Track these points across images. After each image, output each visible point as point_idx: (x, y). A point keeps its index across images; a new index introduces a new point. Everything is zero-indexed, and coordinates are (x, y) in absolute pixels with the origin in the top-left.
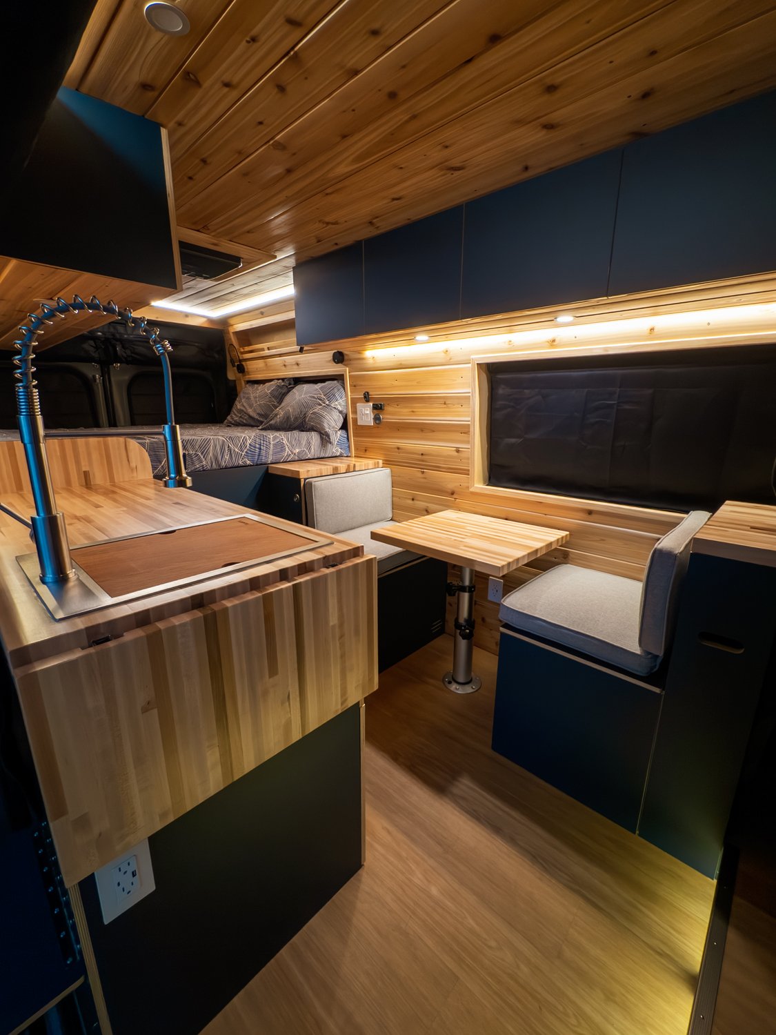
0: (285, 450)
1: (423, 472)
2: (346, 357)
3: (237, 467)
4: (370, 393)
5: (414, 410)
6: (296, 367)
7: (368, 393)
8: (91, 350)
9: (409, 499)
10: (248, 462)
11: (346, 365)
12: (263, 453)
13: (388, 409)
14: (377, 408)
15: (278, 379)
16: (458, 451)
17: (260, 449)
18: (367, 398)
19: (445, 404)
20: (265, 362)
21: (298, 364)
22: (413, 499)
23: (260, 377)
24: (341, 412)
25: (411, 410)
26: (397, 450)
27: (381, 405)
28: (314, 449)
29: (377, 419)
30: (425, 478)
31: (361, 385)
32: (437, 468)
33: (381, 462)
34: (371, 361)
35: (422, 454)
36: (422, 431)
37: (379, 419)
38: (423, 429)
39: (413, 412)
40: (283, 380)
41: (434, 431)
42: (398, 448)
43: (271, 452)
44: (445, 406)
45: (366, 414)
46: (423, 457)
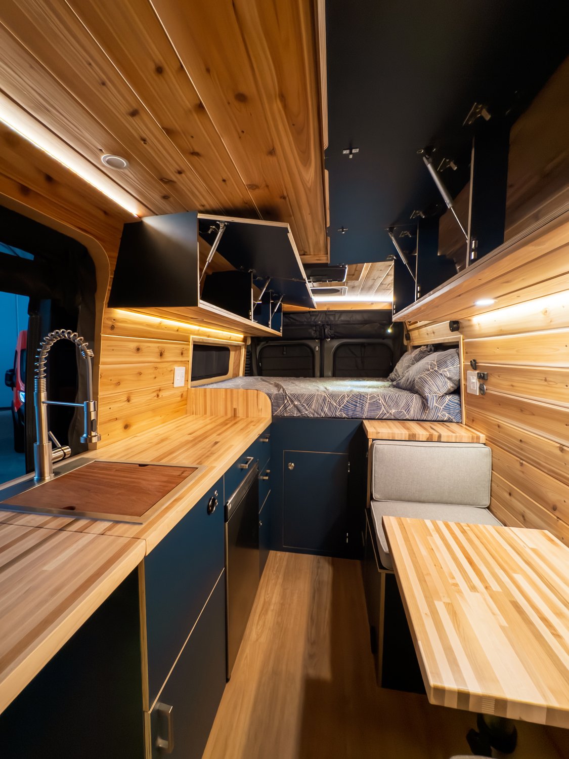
0: (381, 409)
1: (522, 464)
2: (461, 325)
3: (335, 418)
4: (477, 361)
5: (514, 384)
6: (433, 335)
7: (474, 360)
8: (313, 333)
9: (507, 492)
10: (344, 415)
11: (461, 333)
12: (358, 409)
13: (493, 379)
14: (482, 377)
15: (424, 345)
16: (562, 450)
17: (356, 406)
18: (474, 365)
19: (546, 380)
20: (419, 332)
21: (434, 333)
22: (510, 494)
23: (416, 343)
24: (449, 379)
25: (510, 383)
26: (497, 427)
27: (483, 374)
28: (414, 411)
29: (481, 389)
30: (523, 472)
31: (471, 353)
32: (538, 465)
33: (483, 437)
34: (477, 328)
35: (521, 441)
36: (522, 411)
37: (484, 391)
38: (523, 410)
39: (512, 386)
40: (427, 346)
41: (534, 415)
42: (499, 426)
43: (366, 409)
44: (546, 383)
45: (473, 383)
46: (523, 445)
